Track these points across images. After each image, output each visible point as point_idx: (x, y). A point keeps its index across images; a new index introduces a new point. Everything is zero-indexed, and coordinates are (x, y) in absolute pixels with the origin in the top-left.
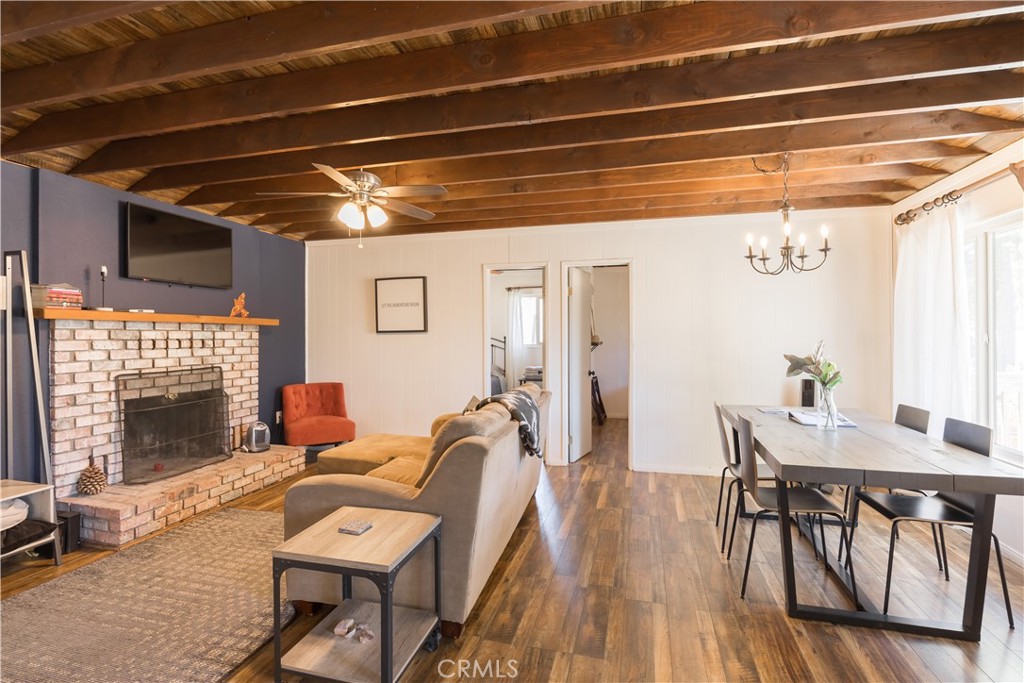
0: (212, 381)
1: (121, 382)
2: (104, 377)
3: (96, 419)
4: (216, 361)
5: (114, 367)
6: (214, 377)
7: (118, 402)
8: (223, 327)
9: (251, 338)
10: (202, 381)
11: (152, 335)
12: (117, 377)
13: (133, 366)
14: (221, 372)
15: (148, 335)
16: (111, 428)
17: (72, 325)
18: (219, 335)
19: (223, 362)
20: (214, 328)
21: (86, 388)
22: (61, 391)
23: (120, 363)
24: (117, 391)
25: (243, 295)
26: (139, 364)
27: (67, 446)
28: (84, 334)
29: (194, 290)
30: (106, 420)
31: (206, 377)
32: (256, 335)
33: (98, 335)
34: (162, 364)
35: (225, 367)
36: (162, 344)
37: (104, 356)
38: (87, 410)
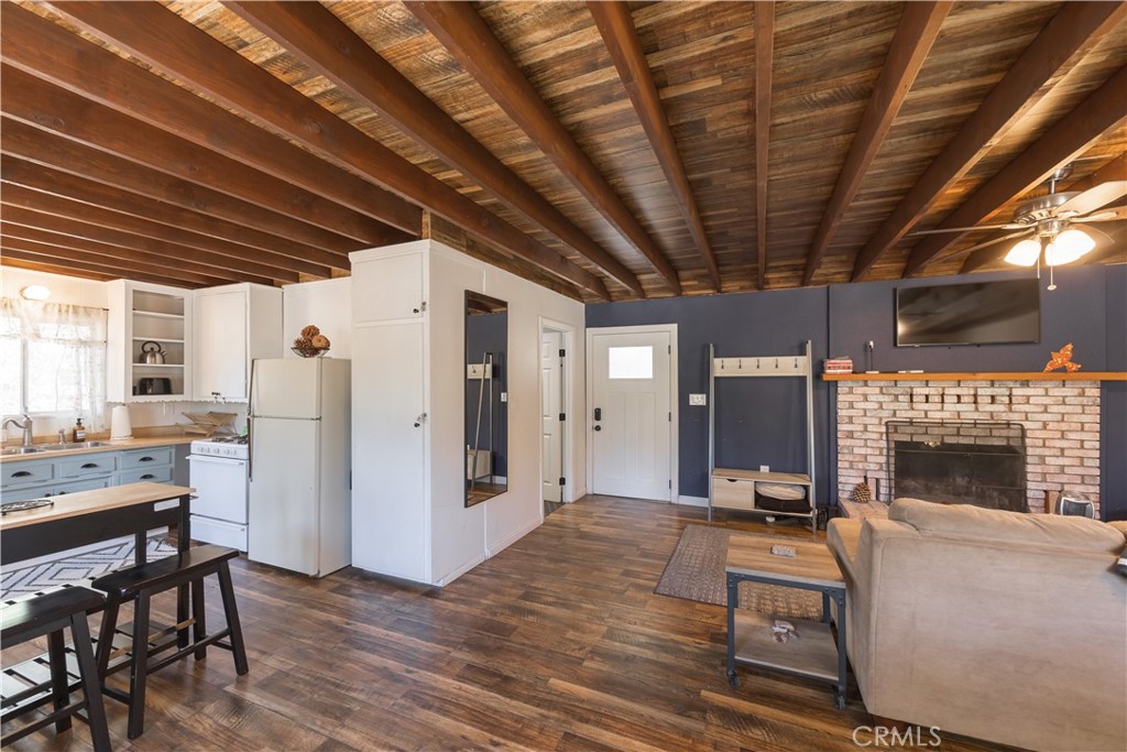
0: (1008, 438)
1: (892, 427)
2: (876, 421)
3: (869, 451)
4: (1015, 417)
5: (886, 415)
6: (1015, 432)
7: (888, 441)
8: (1025, 384)
9: (1082, 394)
10: (991, 436)
11: (926, 391)
12: (887, 423)
13: (904, 415)
14: (1023, 430)
15: (920, 391)
16: (883, 459)
17: (850, 384)
18: (1017, 391)
19: (1027, 419)
20: (1011, 384)
21: (861, 428)
22: (843, 427)
23: (892, 412)
24: (887, 433)
25: (1070, 347)
26: (910, 414)
27: (847, 465)
28: (860, 390)
29: (982, 348)
30: (878, 453)
31: (995, 433)
32: (1096, 392)
33: (872, 390)
34: (935, 416)
35: (1027, 425)
36: (938, 399)
37: (876, 406)
38: (862, 443)
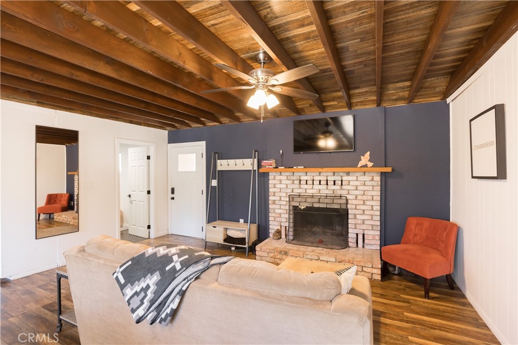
0: (341, 204)
1: (291, 198)
2: (285, 195)
3: (282, 211)
4: (344, 193)
5: (289, 191)
6: (343, 201)
7: (289, 206)
8: (348, 174)
9: (372, 180)
10: (333, 203)
11: (305, 178)
12: (289, 195)
13: (297, 191)
14: (347, 200)
15: (304, 178)
16: (287, 216)
17: (274, 174)
18: (345, 178)
19: (349, 194)
20: (342, 174)
21: (278, 198)
22: (271, 198)
23: (292, 190)
24: (289, 201)
25: (369, 153)
26: (300, 191)
27: (273, 219)
28: (278, 177)
29: (331, 154)
30: (285, 212)
31: (335, 201)
32: (378, 178)
33: (283, 178)
34: (310, 192)
35: (349, 197)
36: (311, 182)
37: (285, 186)
38: (278, 207)
